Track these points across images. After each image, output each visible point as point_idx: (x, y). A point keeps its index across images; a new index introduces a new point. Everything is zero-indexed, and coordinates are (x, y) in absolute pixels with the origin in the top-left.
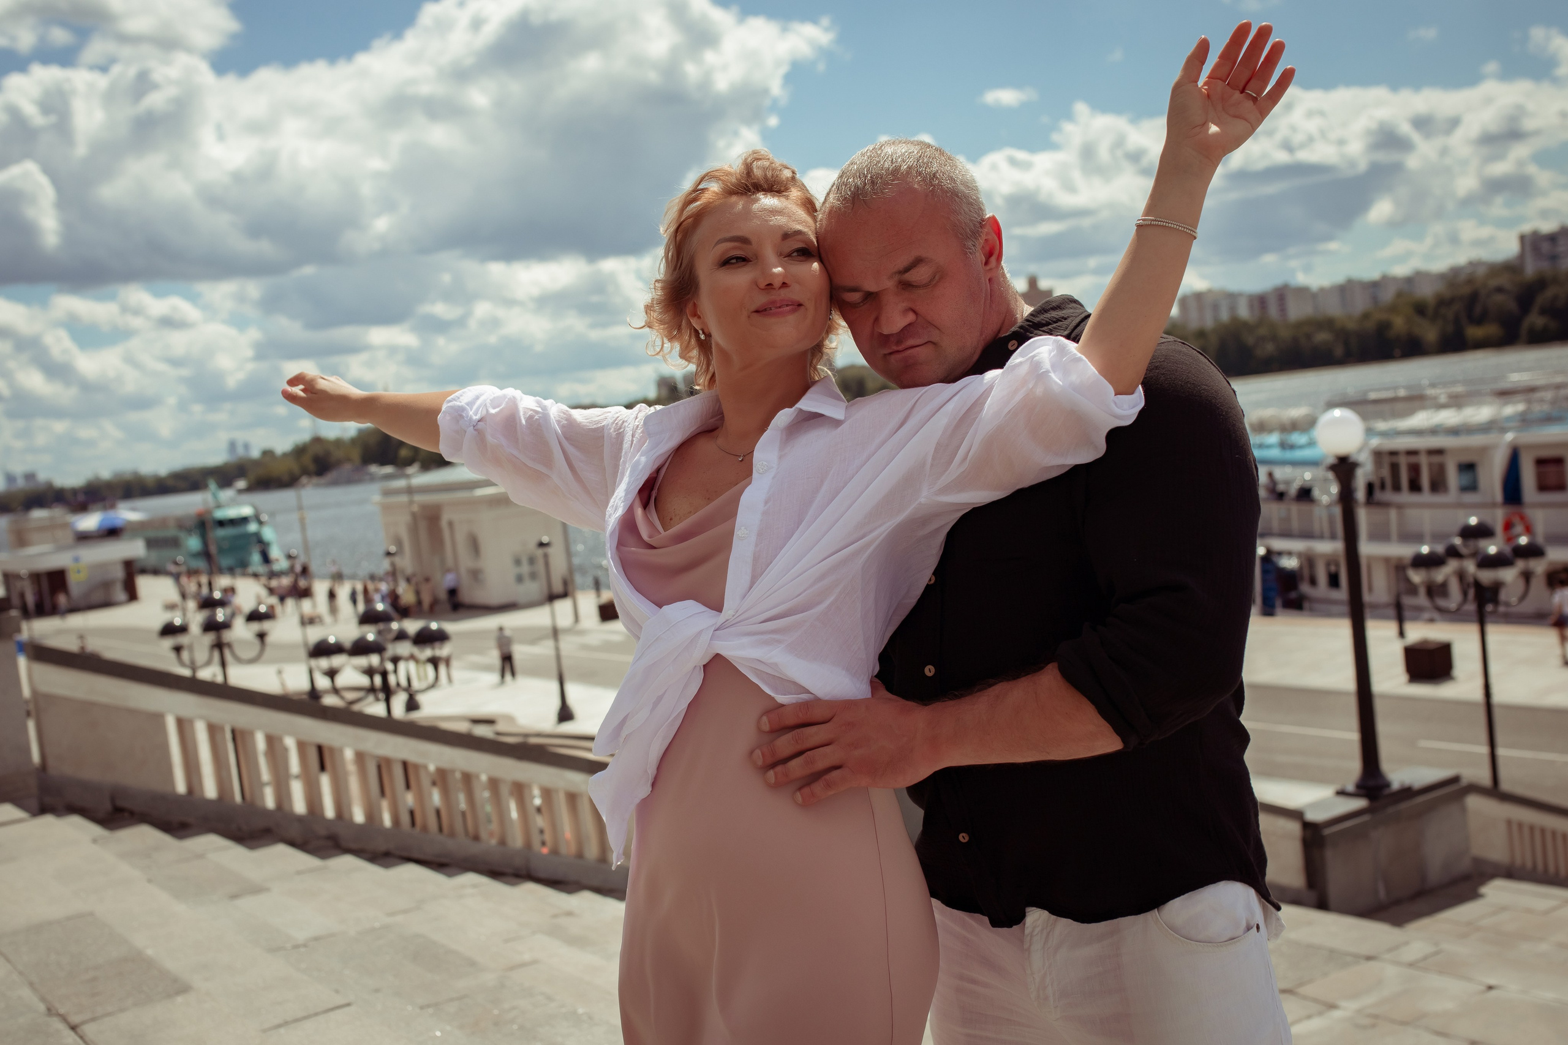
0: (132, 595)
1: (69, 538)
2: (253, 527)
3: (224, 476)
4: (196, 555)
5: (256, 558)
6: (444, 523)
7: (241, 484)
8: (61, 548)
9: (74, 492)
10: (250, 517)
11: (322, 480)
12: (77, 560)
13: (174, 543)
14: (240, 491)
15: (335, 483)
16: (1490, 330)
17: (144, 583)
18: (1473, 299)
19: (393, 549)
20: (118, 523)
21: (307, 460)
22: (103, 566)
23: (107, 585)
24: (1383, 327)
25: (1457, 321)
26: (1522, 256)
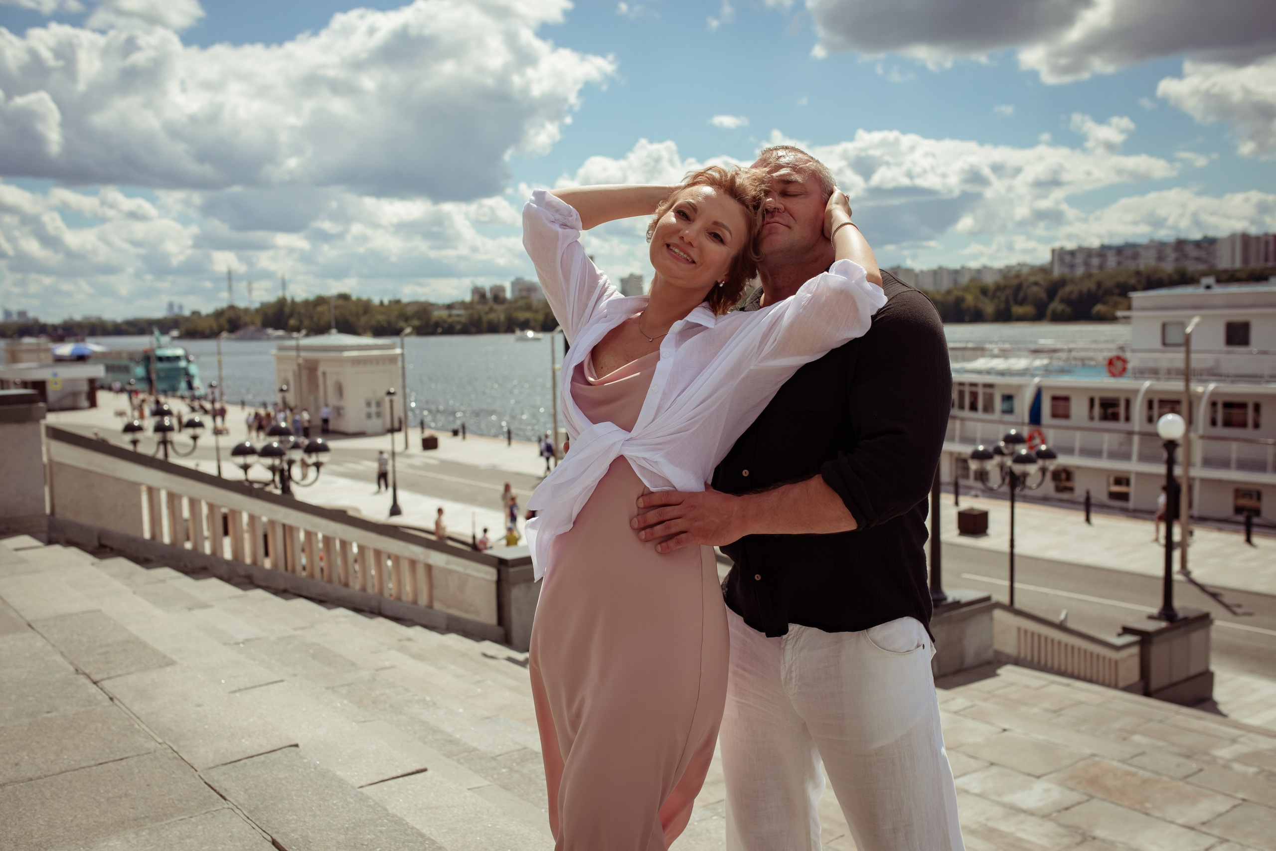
0: (93, 404)
1: (50, 360)
2: (183, 364)
3: (164, 326)
4: (141, 380)
5: (183, 385)
6: (320, 373)
7: (175, 333)
8: (43, 366)
9: (55, 327)
10: (182, 356)
11: (233, 336)
12: (55, 375)
13: (126, 370)
14: (174, 338)
15: (242, 339)
16: (1028, 309)
17: (102, 396)
18: (1019, 287)
19: (285, 387)
20: (86, 352)
21: (223, 321)
22: (73, 381)
23: (75, 395)
24: (960, 301)
25: (1007, 302)
26: (1052, 263)
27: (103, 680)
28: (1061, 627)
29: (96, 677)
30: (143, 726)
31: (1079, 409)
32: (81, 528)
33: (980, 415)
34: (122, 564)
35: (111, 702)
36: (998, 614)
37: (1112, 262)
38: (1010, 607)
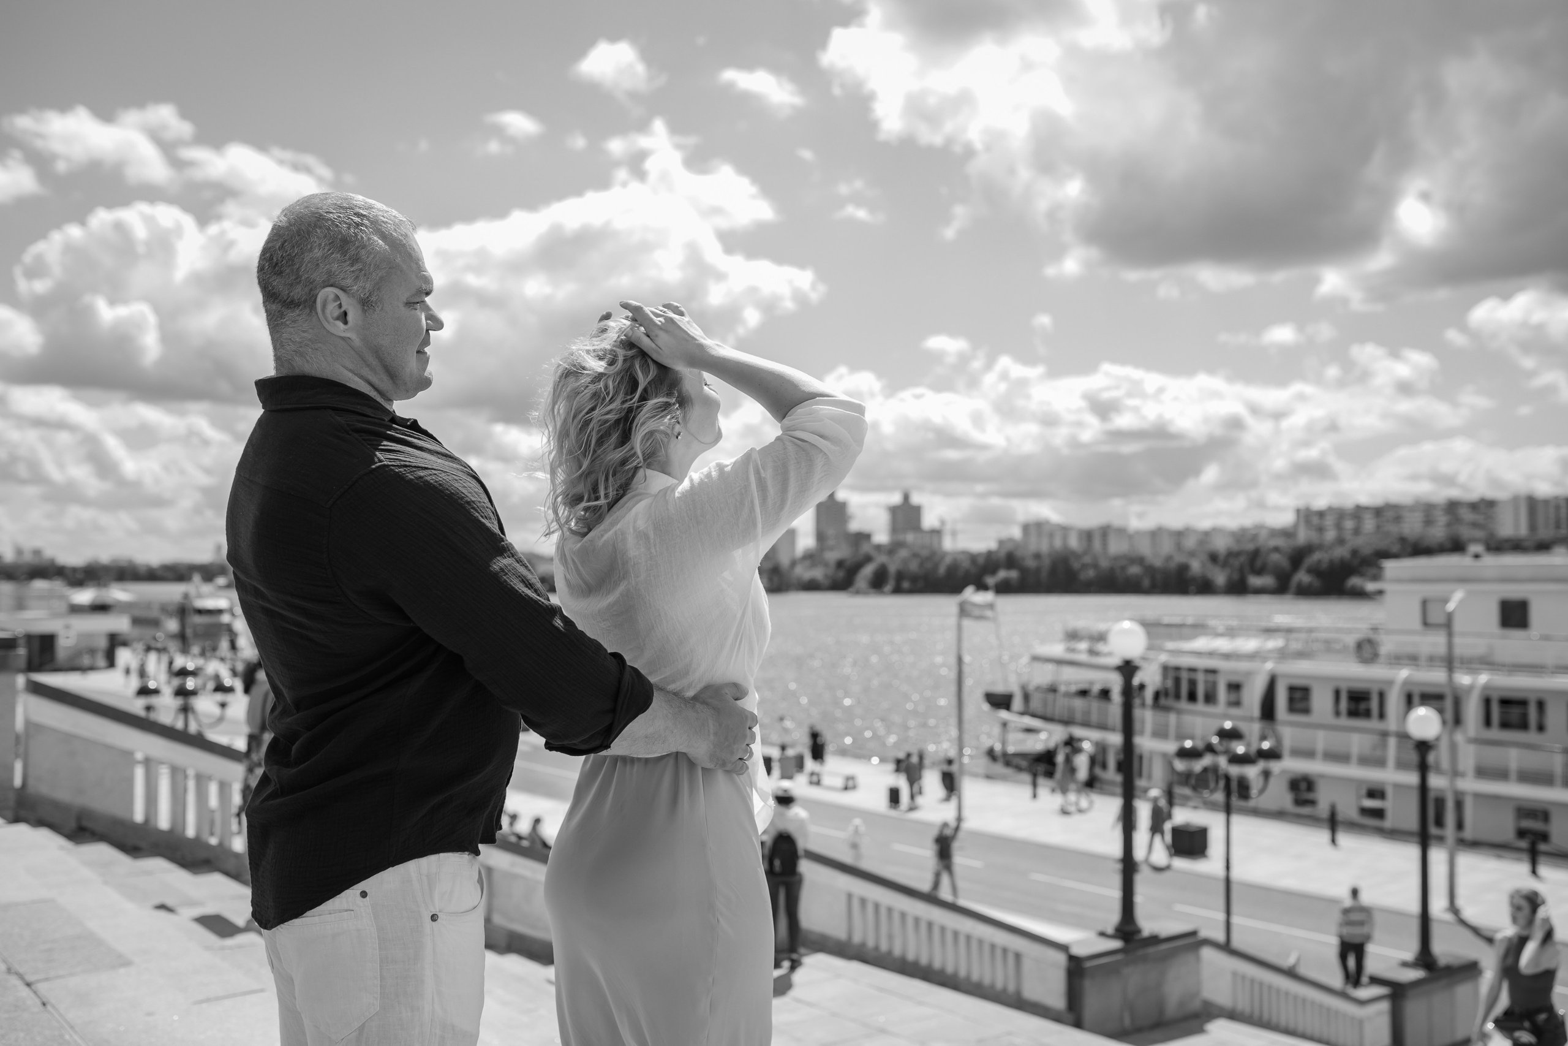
0: (111, 663)
1: (62, 607)
2: (226, 618)
4: (173, 636)
5: (224, 644)
8: (55, 615)
9: (74, 570)
12: (67, 627)
13: (155, 623)
14: (221, 588)
16: (1267, 581)
17: (124, 656)
18: (1255, 554)
20: (109, 601)
22: (90, 636)
23: (92, 652)
24: (1184, 568)
25: (1241, 570)
26: (1296, 525)
27: (38, 981)
28: (1291, 973)
29: (30, 978)
30: (76, 1037)
31: (1321, 702)
32: (56, 805)
33: (1200, 706)
34: (102, 851)
35: (41, 1007)
36: (1208, 954)
37: (1369, 524)
38: (1226, 947)
